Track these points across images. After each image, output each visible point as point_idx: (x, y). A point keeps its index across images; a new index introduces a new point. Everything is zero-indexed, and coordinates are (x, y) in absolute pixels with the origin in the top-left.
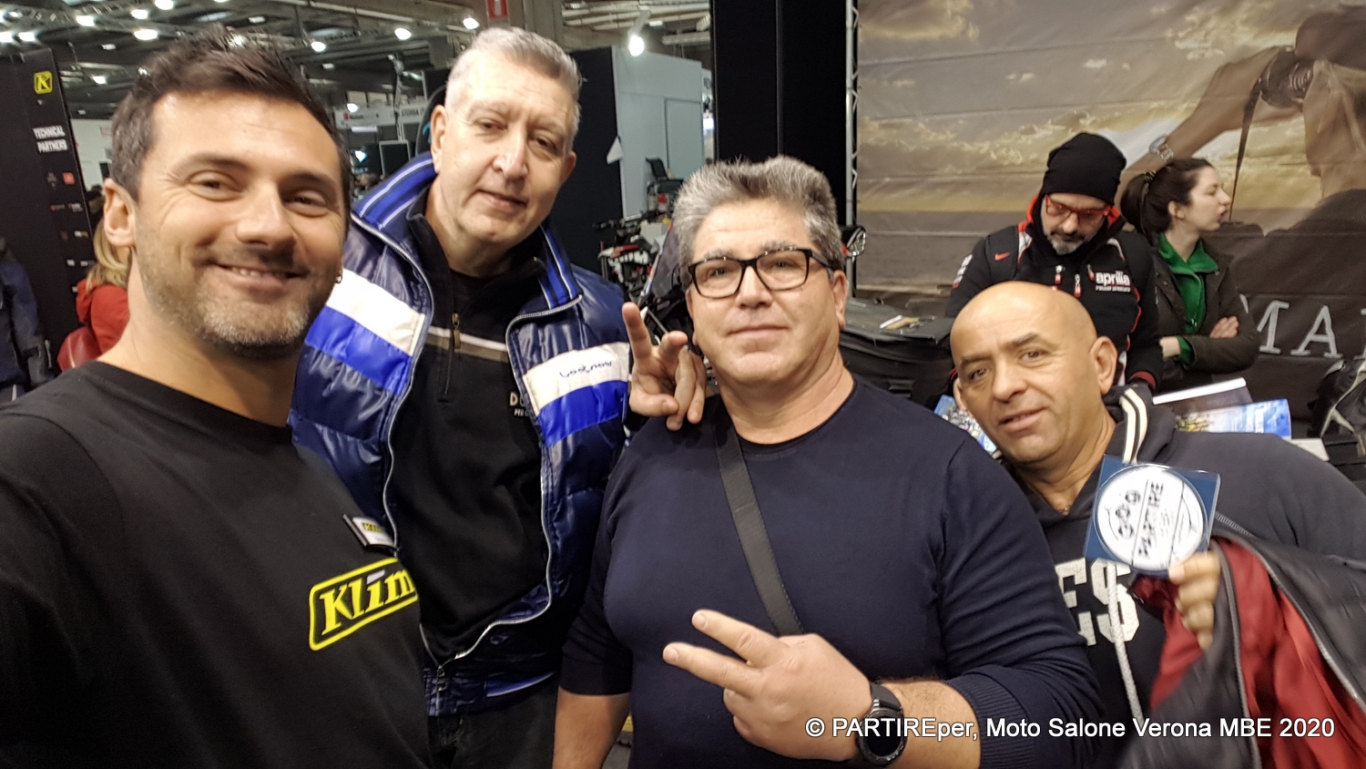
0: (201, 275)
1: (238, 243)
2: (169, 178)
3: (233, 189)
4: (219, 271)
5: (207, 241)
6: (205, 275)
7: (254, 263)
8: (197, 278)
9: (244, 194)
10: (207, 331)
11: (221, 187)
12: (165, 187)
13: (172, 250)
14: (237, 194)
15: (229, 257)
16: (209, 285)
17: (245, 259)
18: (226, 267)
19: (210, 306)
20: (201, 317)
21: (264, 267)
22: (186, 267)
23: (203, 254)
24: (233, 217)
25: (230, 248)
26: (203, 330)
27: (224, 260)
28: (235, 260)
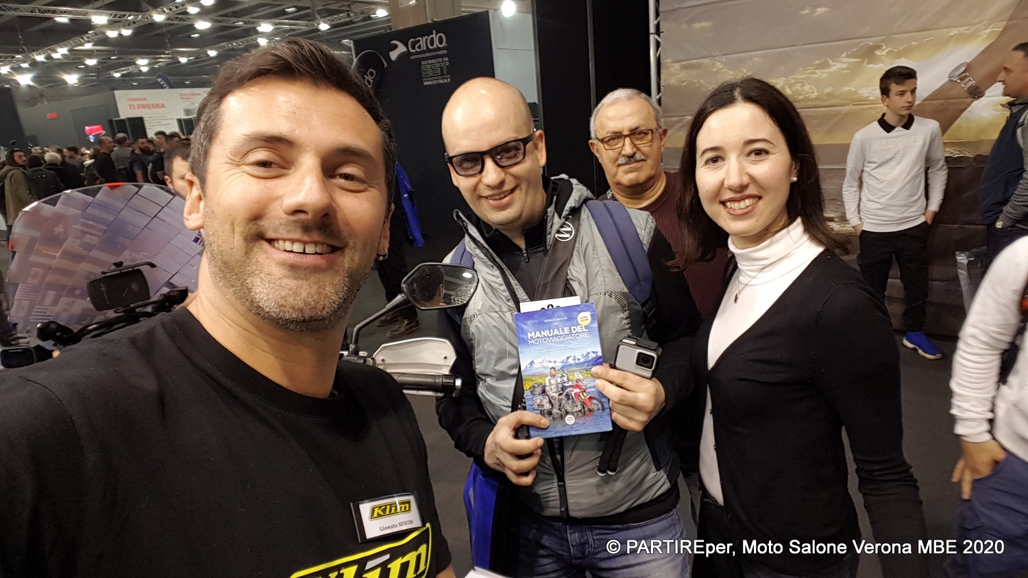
0: (251, 250)
1: (284, 216)
2: (227, 160)
3: (283, 168)
4: (265, 245)
5: (256, 217)
6: (255, 249)
7: (297, 235)
8: (248, 252)
9: (291, 171)
10: (255, 305)
11: (273, 166)
12: (224, 170)
13: (228, 227)
14: (285, 171)
15: (276, 231)
16: (257, 261)
17: (289, 231)
18: (271, 241)
19: (257, 281)
20: (249, 290)
21: (306, 238)
22: (238, 241)
23: (253, 228)
24: (280, 192)
25: (278, 222)
26: (252, 302)
27: (271, 235)
28: (282, 233)
